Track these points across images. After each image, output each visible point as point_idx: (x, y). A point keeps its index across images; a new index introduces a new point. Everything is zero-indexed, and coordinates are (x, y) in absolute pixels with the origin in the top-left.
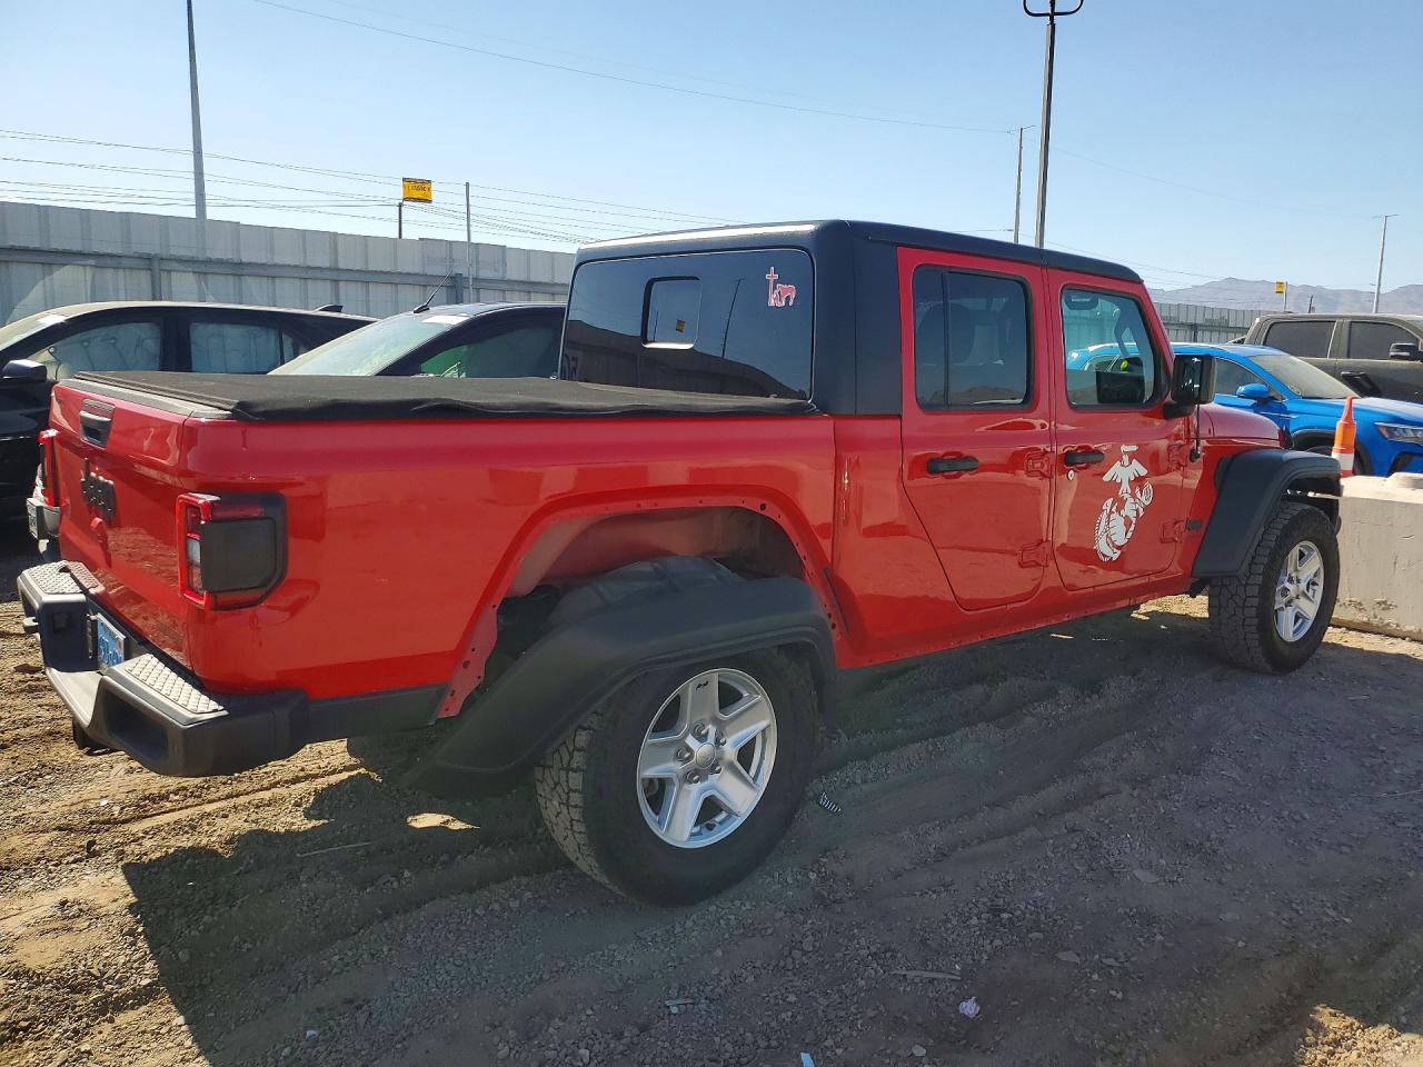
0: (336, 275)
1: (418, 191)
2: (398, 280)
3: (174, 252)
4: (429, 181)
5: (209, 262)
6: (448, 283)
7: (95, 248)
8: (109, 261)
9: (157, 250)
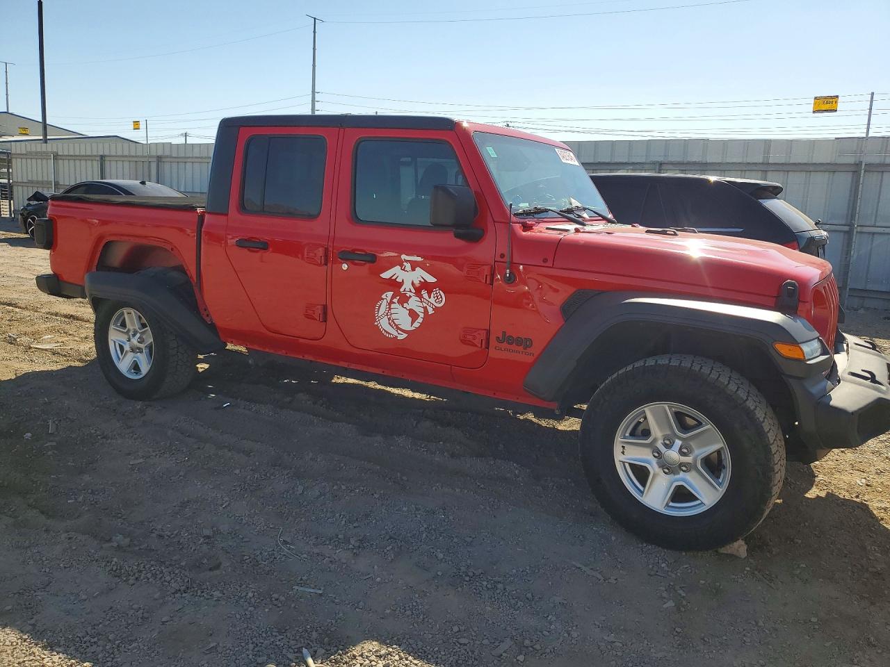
0: (765, 168)
1: (826, 104)
2: (811, 169)
3: (671, 159)
4: (837, 97)
5: (689, 163)
6: (853, 169)
7: (634, 160)
8: (638, 166)
9: (661, 159)
